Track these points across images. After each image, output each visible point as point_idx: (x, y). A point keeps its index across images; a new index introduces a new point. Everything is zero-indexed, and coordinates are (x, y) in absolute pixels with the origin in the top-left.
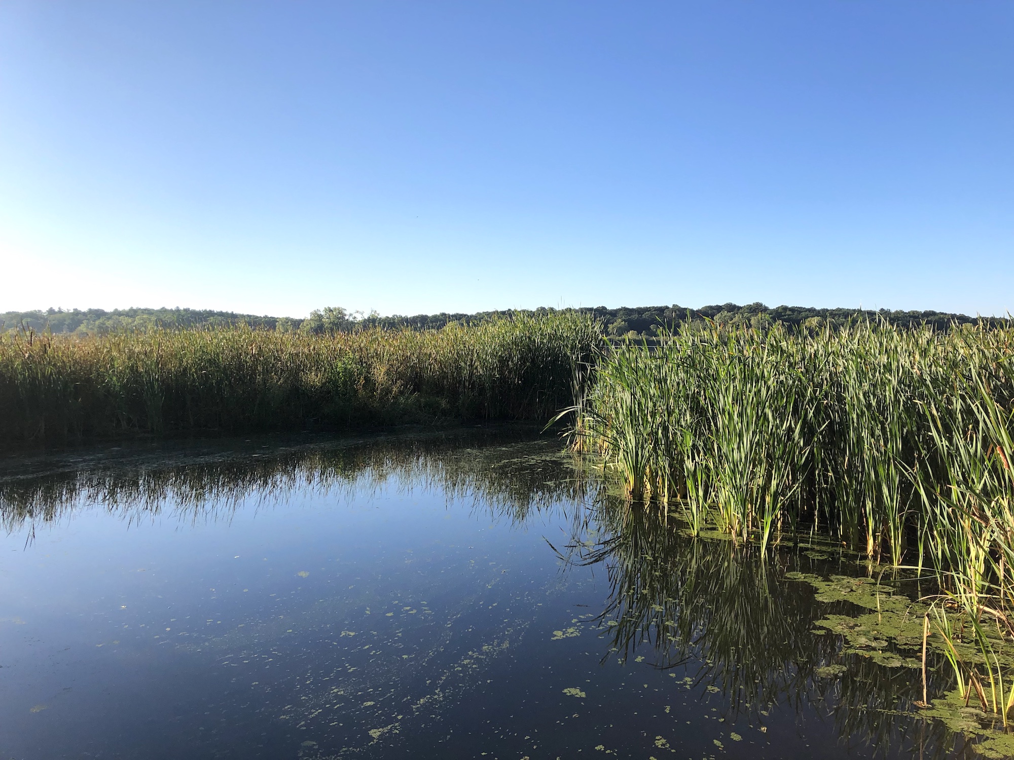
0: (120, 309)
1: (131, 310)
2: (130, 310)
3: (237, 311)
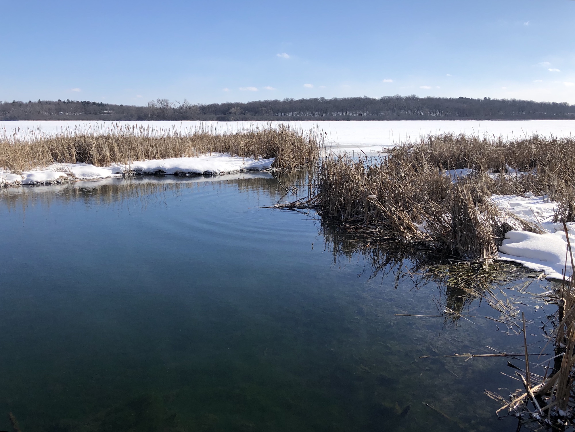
0: (33, 101)
2: (38, 101)
3: (104, 102)
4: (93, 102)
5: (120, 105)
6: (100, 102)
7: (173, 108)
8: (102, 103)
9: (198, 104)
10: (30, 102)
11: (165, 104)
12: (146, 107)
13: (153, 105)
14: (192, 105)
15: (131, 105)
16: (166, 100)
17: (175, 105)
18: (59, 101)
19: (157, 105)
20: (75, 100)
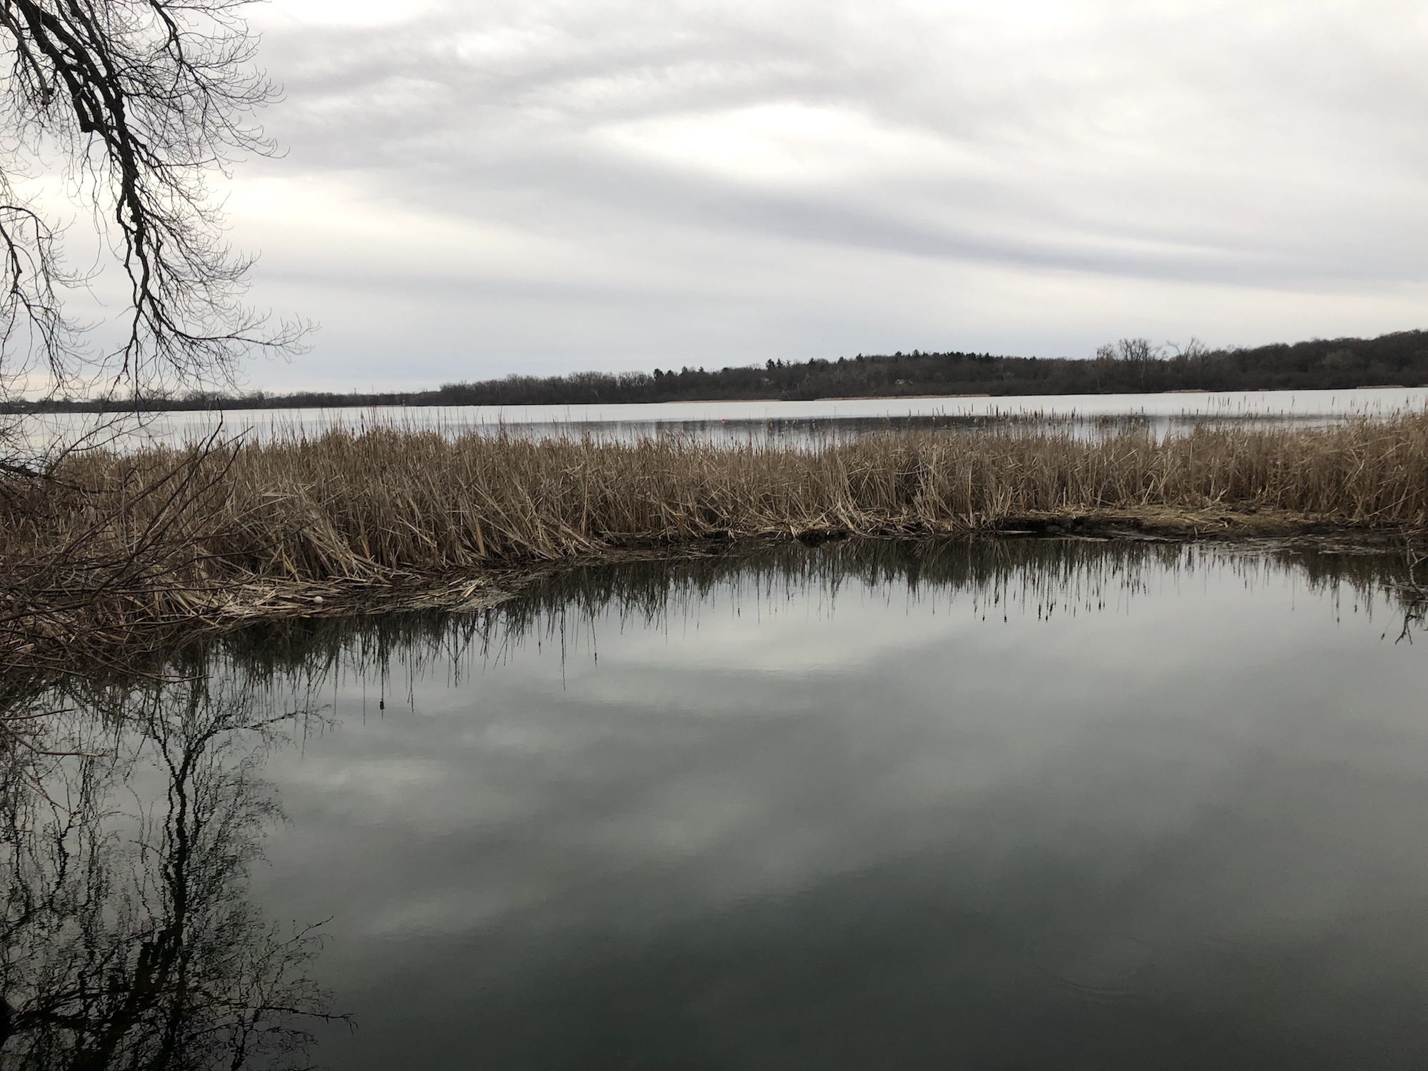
0: (847, 357)
1: (859, 357)
3: (993, 354)
4: (970, 352)
5: (1029, 357)
6: (984, 354)
7: (1161, 361)
8: (990, 355)
9: (1229, 346)
10: (842, 359)
11: (1141, 351)
12: (1093, 360)
13: (1108, 355)
14: (1210, 352)
15: (1055, 356)
16: (1142, 341)
17: (1165, 353)
18: (899, 354)
19: (1119, 355)
20: (931, 352)
